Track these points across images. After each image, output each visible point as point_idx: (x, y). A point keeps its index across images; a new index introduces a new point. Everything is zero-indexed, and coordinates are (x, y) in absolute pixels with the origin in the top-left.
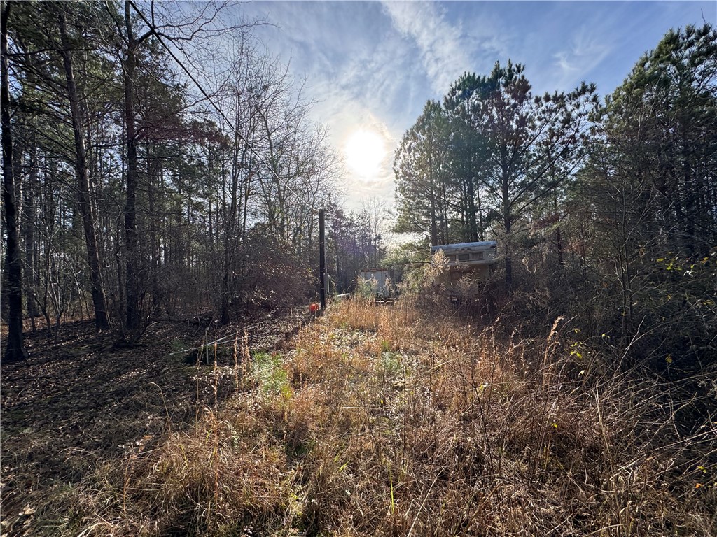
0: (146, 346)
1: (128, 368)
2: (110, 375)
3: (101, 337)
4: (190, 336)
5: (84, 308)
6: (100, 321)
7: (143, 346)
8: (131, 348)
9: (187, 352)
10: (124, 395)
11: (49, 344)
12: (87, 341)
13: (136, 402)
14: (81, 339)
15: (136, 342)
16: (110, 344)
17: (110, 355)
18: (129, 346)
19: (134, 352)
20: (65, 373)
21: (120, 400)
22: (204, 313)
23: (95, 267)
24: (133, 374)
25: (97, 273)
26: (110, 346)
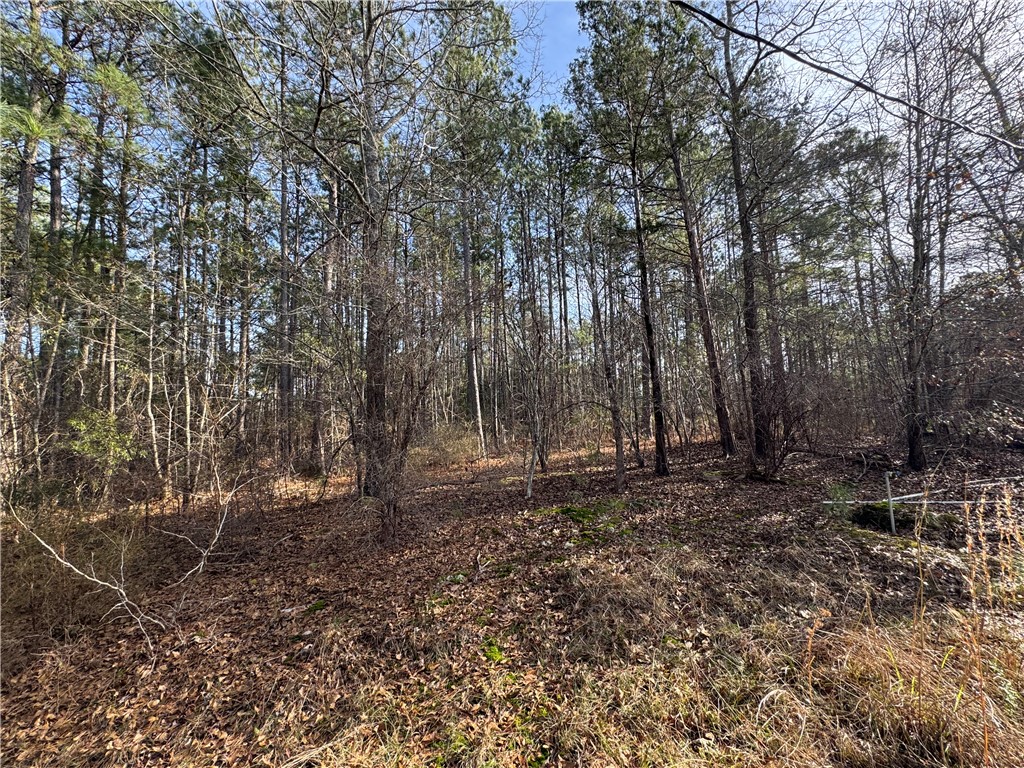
0: (785, 484)
1: (767, 509)
2: (749, 513)
3: (730, 464)
4: (850, 480)
5: (707, 430)
6: (726, 444)
7: (782, 482)
8: (767, 483)
9: (852, 505)
10: (773, 542)
11: (683, 463)
12: (717, 466)
13: (790, 556)
14: (711, 462)
15: (772, 476)
16: (742, 473)
17: (744, 487)
18: (764, 479)
19: (771, 489)
20: (703, 497)
21: (768, 547)
22: (866, 446)
23: (717, 380)
24: (777, 518)
25: (720, 387)
26: (743, 476)
